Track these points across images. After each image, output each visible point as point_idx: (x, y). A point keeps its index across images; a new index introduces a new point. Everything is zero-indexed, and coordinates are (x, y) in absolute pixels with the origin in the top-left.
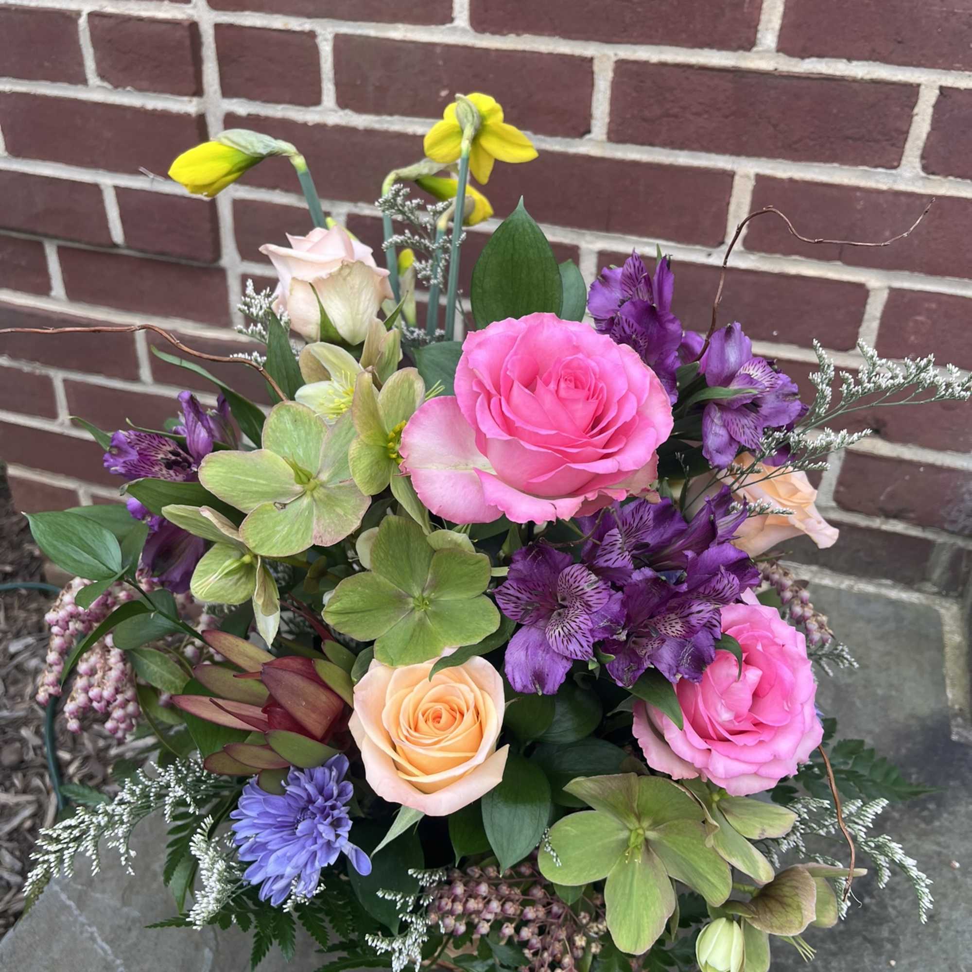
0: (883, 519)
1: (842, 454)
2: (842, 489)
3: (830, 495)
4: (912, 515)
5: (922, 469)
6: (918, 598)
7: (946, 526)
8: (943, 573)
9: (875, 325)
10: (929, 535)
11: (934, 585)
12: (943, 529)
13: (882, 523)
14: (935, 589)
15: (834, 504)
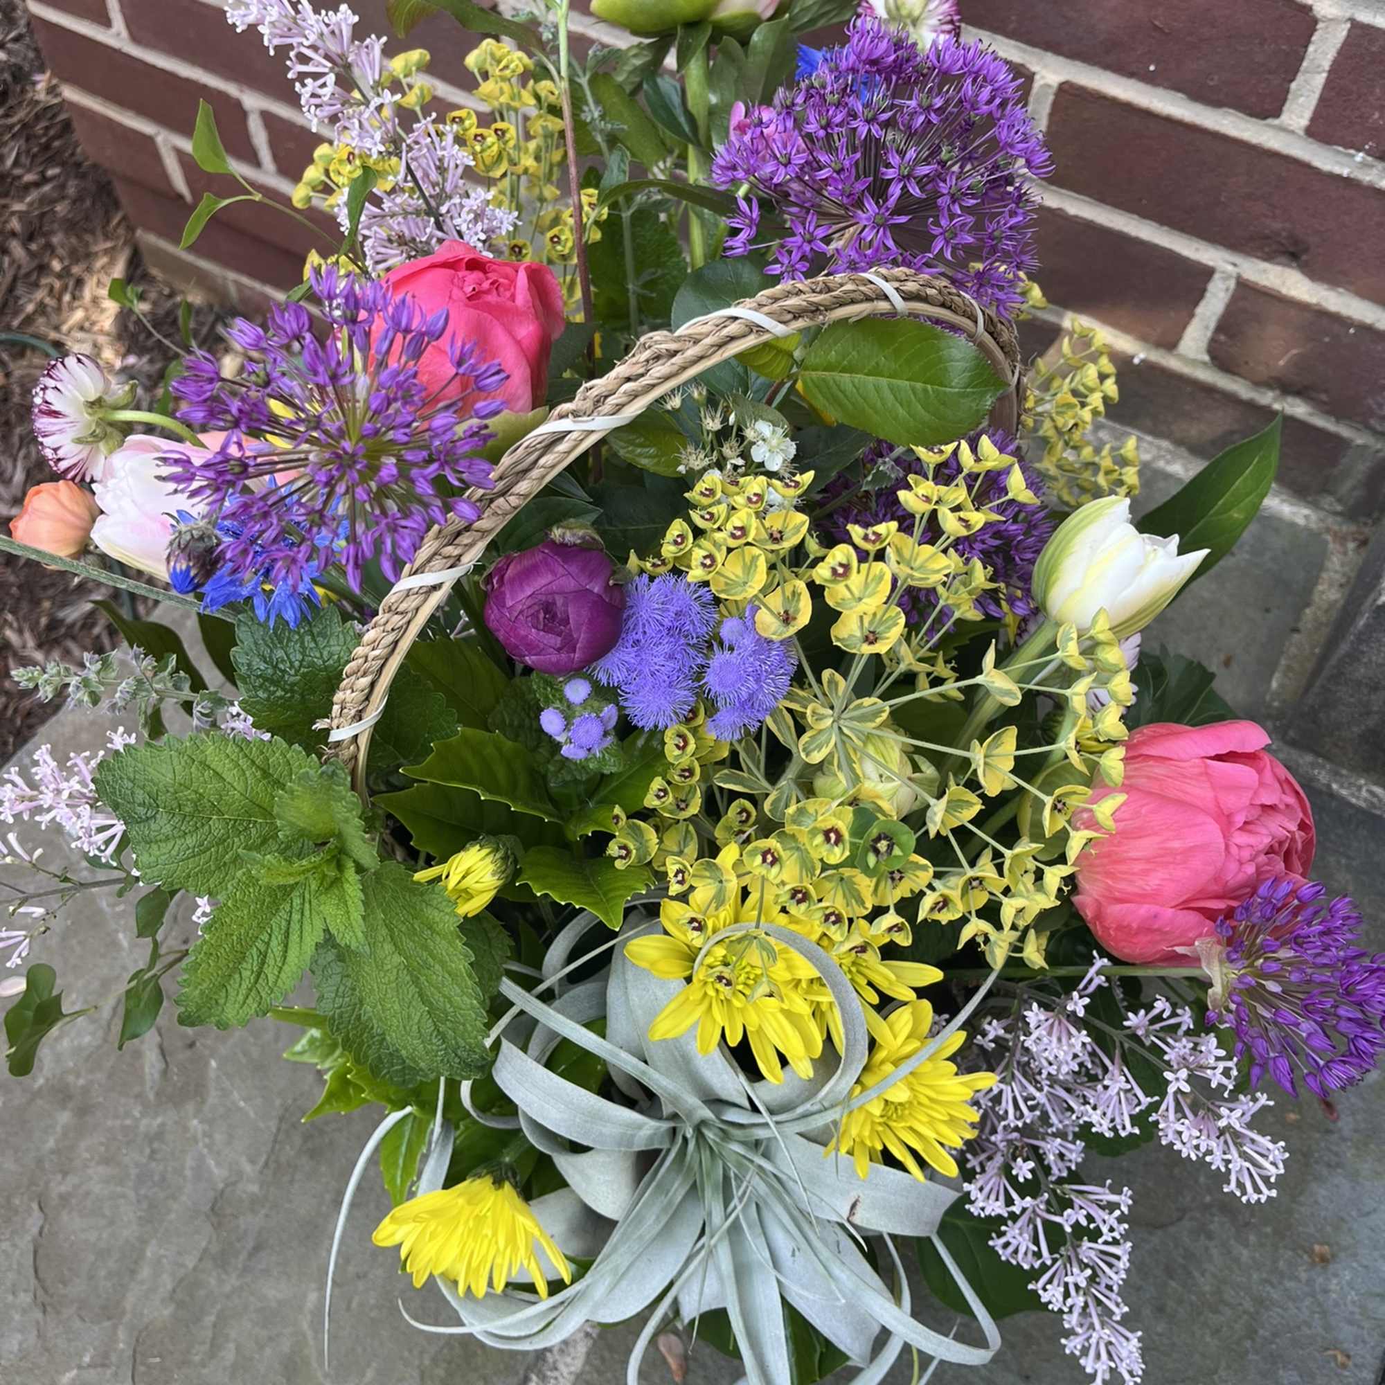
0: (1278, 392)
1: (1232, 284)
2: (1222, 338)
3: (1203, 344)
4: (1324, 397)
5: (1352, 331)
6: (1306, 517)
7: (1372, 422)
8: (1354, 488)
9: (1320, 80)
10: (1344, 431)
11: (1339, 501)
12: (1368, 427)
13: (1275, 399)
14: (1339, 508)
15: (1206, 358)
